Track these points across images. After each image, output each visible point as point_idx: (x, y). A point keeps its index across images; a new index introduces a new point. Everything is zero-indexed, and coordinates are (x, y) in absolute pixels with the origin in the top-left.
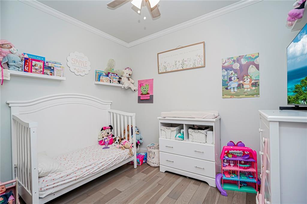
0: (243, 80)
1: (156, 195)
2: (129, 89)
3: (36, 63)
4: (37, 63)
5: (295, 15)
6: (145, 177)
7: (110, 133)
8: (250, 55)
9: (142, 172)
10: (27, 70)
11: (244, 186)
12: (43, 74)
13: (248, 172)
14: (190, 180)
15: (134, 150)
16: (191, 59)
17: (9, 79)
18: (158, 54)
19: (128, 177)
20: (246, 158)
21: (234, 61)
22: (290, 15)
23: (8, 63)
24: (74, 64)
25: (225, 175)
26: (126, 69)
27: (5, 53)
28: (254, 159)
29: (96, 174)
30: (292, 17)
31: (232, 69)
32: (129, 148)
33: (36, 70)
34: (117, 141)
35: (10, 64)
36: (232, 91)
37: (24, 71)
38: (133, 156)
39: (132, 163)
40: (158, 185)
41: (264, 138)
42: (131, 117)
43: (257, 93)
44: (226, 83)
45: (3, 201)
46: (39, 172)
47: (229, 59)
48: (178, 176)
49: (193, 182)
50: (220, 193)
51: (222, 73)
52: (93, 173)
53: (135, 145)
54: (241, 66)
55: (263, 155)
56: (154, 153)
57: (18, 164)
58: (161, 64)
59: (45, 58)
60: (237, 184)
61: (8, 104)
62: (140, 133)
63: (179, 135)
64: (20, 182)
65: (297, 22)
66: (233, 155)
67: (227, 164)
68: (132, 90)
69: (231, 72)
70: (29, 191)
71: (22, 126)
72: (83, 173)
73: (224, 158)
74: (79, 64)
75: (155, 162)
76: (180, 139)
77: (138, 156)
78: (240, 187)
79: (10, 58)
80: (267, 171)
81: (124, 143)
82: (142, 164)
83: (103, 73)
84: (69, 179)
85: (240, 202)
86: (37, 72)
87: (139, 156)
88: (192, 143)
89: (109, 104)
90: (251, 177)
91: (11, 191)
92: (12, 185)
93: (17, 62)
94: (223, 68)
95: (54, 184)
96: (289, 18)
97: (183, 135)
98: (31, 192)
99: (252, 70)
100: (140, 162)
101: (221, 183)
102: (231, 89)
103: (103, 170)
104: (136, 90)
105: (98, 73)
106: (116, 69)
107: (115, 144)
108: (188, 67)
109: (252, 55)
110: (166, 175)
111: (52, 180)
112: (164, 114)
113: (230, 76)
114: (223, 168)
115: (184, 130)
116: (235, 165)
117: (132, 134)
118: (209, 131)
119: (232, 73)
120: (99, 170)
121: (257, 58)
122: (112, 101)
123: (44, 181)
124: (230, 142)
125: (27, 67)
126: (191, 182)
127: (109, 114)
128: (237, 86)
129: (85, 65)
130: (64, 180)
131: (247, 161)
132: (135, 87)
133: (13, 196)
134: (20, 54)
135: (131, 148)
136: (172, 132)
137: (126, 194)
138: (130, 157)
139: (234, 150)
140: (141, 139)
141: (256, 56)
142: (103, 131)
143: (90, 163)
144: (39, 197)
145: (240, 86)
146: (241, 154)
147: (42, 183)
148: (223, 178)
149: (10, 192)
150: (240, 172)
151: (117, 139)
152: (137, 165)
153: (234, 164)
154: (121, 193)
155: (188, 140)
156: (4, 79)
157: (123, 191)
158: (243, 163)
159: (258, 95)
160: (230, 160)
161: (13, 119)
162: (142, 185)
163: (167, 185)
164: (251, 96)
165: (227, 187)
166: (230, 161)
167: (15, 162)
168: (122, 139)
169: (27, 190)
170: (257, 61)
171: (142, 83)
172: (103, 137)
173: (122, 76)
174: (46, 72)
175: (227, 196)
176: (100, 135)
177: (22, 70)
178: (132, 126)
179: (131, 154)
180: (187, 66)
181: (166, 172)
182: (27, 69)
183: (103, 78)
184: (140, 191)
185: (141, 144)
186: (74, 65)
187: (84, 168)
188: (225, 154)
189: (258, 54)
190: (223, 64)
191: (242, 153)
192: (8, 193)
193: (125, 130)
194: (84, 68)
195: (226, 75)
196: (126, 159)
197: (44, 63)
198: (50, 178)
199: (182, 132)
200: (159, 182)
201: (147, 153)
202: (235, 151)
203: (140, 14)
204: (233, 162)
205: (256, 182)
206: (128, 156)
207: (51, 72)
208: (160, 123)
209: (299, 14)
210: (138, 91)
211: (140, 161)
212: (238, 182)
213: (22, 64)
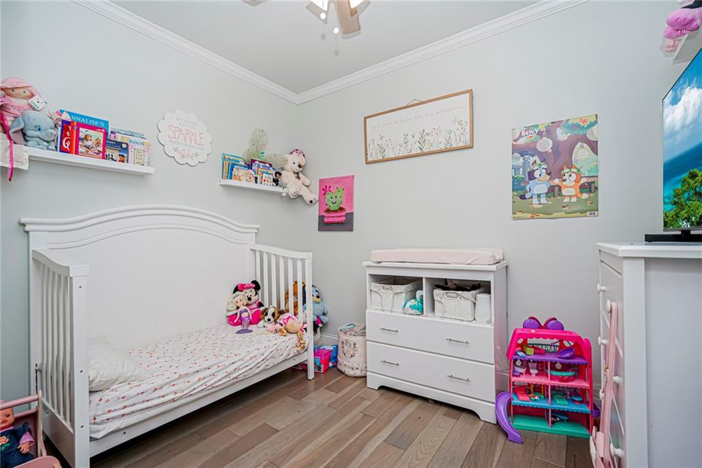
0: (561, 177)
1: (357, 439)
2: (298, 200)
3: (87, 133)
4: (90, 132)
5: (682, 23)
6: (333, 399)
7: (254, 298)
8: (577, 118)
9: (325, 388)
10: (68, 147)
11: (561, 420)
12: (103, 158)
13: (572, 388)
14: (437, 406)
15: (309, 338)
16: (441, 129)
17: (25, 167)
18: (365, 118)
19: (293, 398)
20: (567, 355)
21: (540, 134)
22: (670, 24)
23: (24, 131)
24: (174, 137)
25: (517, 395)
26: (291, 153)
27: (19, 108)
28: (585, 360)
29: (221, 388)
30: (677, 28)
31: (535, 152)
32: (297, 333)
33: (88, 148)
34: (269, 316)
35: (29, 133)
36: (534, 203)
37: (61, 151)
38: (306, 350)
39: (303, 368)
40: (363, 416)
41: (608, 302)
42: (303, 260)
43: (593, 207)
44: (522, 184)
45: (9, 445)
46: (91, 379)
47: (528, 128)
48: (409, 398)
49: (443, 412)
50: (506, 435)
51: (513, 162)
52: (213, 387)
53: (310, 326)
54: (556, 145)
55: (605, 345)
56: (355, 344)
57: (42, 364)
58: (373, 141)
59: (108, 122)
60: (544, 417)
61: (24, 225)
62: (321, 300)
63: (412, 302)
64: (47, 404)
65: (687, 39)
66: (535, 348)
67: (523, 370)
68: (305, 201)
69: (532, 160)
70: (67, 424)
71: (54, 273)
72: (192, 385)
73: (515, 357)
74: (185, 138)
75: (355, 365)
76: (413, 311)
77: (316, 351)
78: (553, 423)
79: (29, 119)
80: (616, 379)
81: (285, 321)
82: (327, 370)
83: (239, 160)
84: (160, 397)
85: (551, 457)
86: (90, 153)
87: (318, 352)
88: (442, 321)
89: (253, 232)
90: (577, 399)
91: (26, 423)
92: (30, 409)
93: (45, 130)
94: (515, 149)
95: (125, 407)
96: (670, 30)
97: (422, 303)
98: (73, 426)
99: (581, 153)
100: (322, 366)
101: (509, 414)
102: (532, 197)
103: (237, 381)
104: (314, 202)
105: (229, 159)
106: (269, 153)
107: (266, 324)
108: (434, 149)
109: (581, 119)
110: (382, 395)
111: (119, 399)
112: (378, 254)
113: (530, 167)
114: (514, 379)
115: (424, 293)
116: (542, 372)
117: (304, 302)
118: (481, 293)
119: (535, 161)
120: (228, 379)
121: (594, 127)
122: (258, 226)
123: (101, 400)
124: (530, 318)
125: (66, 141)
126: (439, 411)
127: (252, 253)
128: (546, 191)
129: (198, 142)
130: (148, 401)
131: (570, 364)
132: (312, 194)
133: (31, 434)
134: (51, 113)
135: (301, 332)
136: (395, 297)
137: (288, 435)
138: (300, 354)
139: (538, 336)
140: (324, 314)
141: (591, 122)
142: (237, 293)
143: (207, 364)
144: (90, 437)
145: (553, 191)
146: (554, 346)
147: (98, 404)
148: (513, 402)
149: (24, 426)
150: (553, 388)
151: (271, 311)
152: (315, 372)
153: (538, 370)
154: (277, 434)
155: (432, 314)
156: (14, 166)
157: (283, 429)
158: (560, 368)
159: (596, 212)
160: (529, 361)
161: (33, 259)
162: (326, 418)
163: (382, 417)
164: (578, 213)
165: (522, 423)
166: (530, 364)
167: (36, 359)
168: (281, 313)
169: (64, 422)
170: (594, 134)
171: (328, 186)
172: (238, 308)
173: (283, 169)
174: (111, 154)
175: (522, 443)
176: (232, 302)
177: (56, 147)
178: (303, 283)
179: (302, 345)
180: (432, 145)
181: (382, 388)
182: (66, 146)
183: (240, 172)
184: (320, 430)
185: (325, 325)
186: (173, 139)
187: (194, 373)
188: (517, 347)
189: (595, 117)
190: (514, 141)
191: (558, 344)
192: (19, 426)
193: (287, 294)
194: (197, 148)
195: (521, 167)
196: (290, 356)
197: (106, 134)
198: (114, 394)
199: (418, 296)
200: (364, 410)
201: (337, 346)
202: (541, 341)
203: (325, 21)
204: (536, 364)
205: (590, 413)
206: (295, 351)
207: (121, 154)
208: (368, 276)
209: (692, 21)
210: (318, 203)
211: (321, 364)
212: (548, 410)
213: (57, 133)
